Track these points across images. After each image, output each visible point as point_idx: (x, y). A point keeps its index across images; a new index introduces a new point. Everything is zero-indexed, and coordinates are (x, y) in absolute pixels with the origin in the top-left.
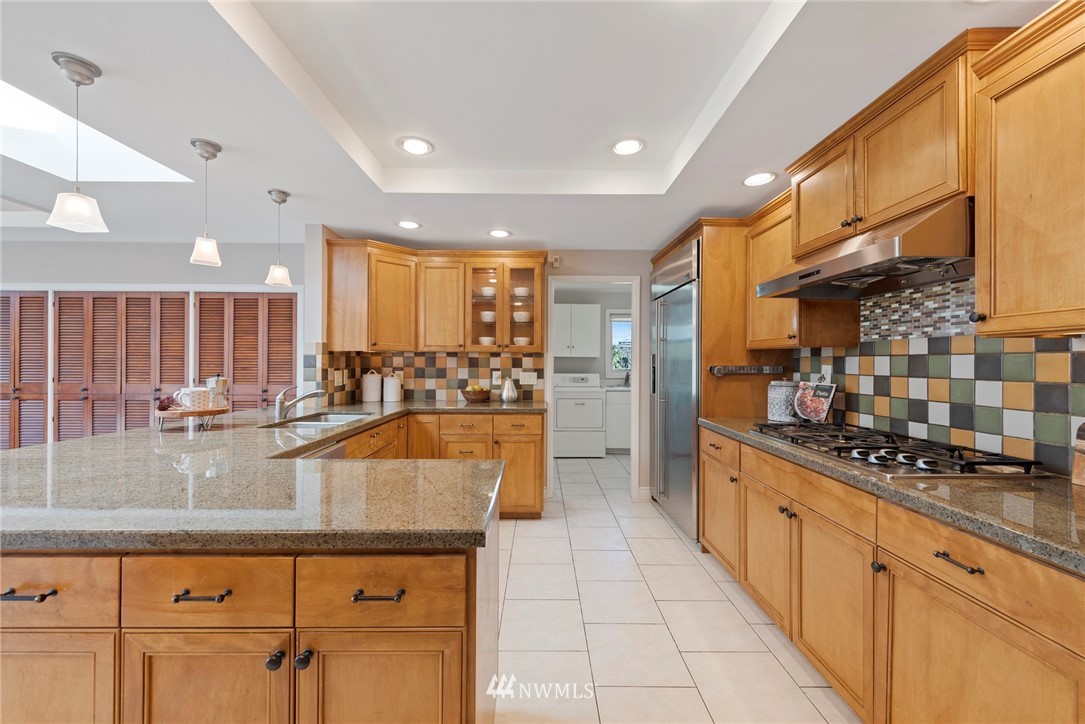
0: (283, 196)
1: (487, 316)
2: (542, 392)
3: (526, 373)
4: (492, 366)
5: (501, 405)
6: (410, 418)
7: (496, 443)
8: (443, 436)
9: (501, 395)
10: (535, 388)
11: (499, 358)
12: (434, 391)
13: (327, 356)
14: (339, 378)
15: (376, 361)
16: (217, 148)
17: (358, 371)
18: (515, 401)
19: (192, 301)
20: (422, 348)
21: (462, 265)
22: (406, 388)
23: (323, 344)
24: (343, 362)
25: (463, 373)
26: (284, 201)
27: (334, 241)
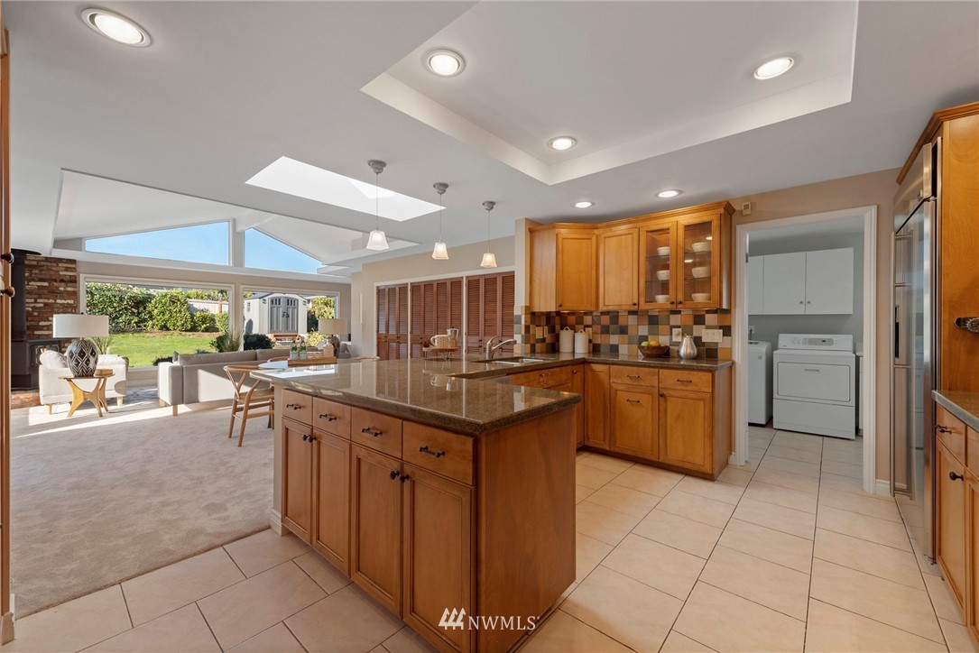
0: (491, 205)
1: (663, 275)
2: (730, 351)
3: (709, 331)
4: (671, 324)
5: (679, 361)
6: (586, 366)
7: (662, 396)
8: (613, 385)
9: (678, 352)
10: (720, 346)
11: (679, 316)
12: (617, 346)
13: (529, 316)
14: (540, 332)
15: (572, 319)
16: (446, 186)
17: (558, 327)
18: (697, 358)
19: (464, 282)
20: (602, 308)
21: (637, 230)
22: (594, 342)
23: (526, 307)
24: (544, 321)
25: (643, 330)
26: (492, 208)
27: (535, 229)
